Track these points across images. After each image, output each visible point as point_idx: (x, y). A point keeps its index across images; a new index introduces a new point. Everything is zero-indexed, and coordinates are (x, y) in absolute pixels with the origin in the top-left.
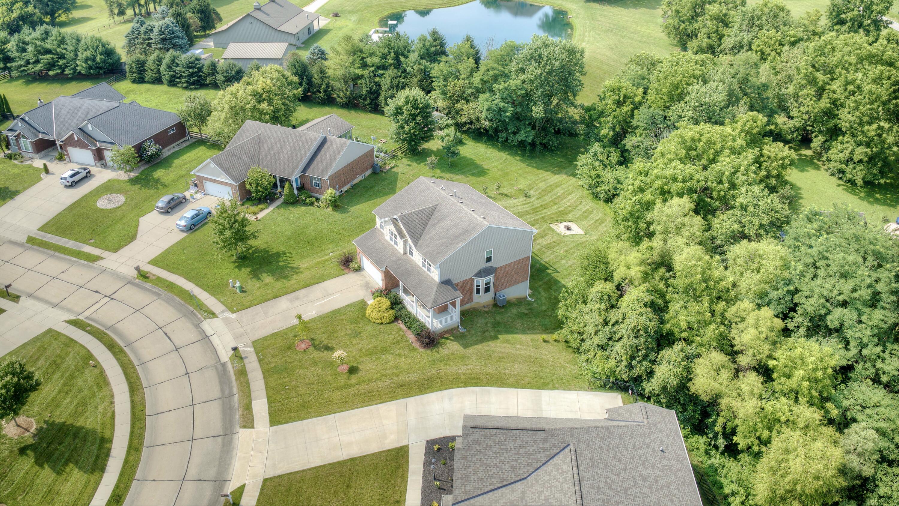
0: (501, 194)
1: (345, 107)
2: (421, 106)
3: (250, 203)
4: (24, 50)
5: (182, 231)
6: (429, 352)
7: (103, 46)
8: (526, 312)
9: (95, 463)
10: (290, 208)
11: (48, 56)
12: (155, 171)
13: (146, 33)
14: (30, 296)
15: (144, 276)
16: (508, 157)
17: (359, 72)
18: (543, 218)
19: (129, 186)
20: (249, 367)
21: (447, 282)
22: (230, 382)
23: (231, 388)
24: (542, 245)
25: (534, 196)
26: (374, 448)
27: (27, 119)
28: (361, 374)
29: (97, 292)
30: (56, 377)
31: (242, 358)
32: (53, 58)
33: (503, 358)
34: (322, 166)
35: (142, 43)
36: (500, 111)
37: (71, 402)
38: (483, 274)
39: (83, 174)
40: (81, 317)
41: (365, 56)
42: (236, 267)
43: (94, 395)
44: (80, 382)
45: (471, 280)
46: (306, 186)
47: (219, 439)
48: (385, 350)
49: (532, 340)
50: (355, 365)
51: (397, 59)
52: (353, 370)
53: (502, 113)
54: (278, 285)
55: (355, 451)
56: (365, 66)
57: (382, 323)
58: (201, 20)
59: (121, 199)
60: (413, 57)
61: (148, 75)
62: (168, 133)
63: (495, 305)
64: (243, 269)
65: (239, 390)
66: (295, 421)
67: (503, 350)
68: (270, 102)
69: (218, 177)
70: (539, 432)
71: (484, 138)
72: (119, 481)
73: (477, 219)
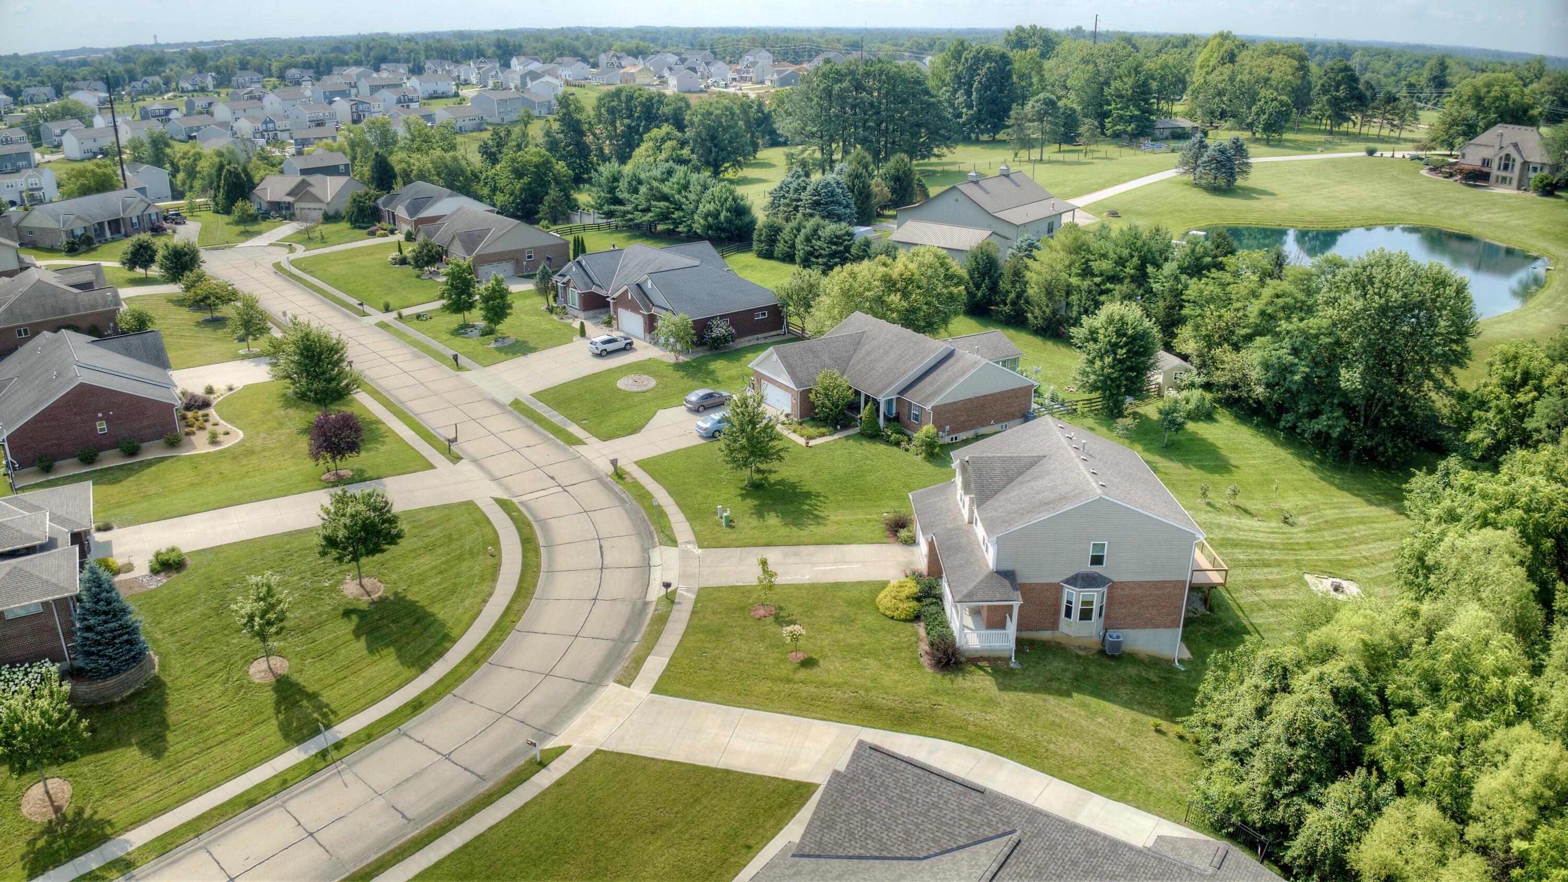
0: (1237, 507)
1: (1040, 334)
2: (1130, 332)
3: (812, 423)
4: (636, 191)
5: (702, 437)
6: (939, 676)
7: (734, 199)
8: (1156, 679)
9: (420, 658)
10: (864, 442)
11: (663, 204)
12: (715, 360)
13: (796, 190)
14: (475, 461)
15: (619, 475)
16: (1290, 457)
17: (1074, 281)
18: (1297, 561)
19: (670, 371)
20: (674, 614)
21: (1007, 575)
22: (640, 625)
23: (635, 633)
24: (1265, 598)
25: (1302, 525)
26: (768, 769)
27: (584, 263)
28: (816, 670)
29: (553, 478)
30: (440, 551)
31: (673, 602)
32: (668, 208)
33: (1060, 726)
34: (929, 390)
35: (788, 205)
36: (1285, 370)
37: (440, 584)
38: (1079, 582)
39: (621, 344)
40: (515, 500)
41: (1092, 257)
42: (741, 495)
43: (471, 585)
44: (464, 566)
45: (1058, 589)
46: (903, 418)
47: (580, 685)
48: (871, 653)
49: (1134, 721)
50: (815, 657)
51: (1142, 268)
52: (808, 663)
53: (1288, 375)
54: (783, 531)
55: (738, 763)
56: (1086, 272)
57: (892, 618)
58: (894, 191)
59: (652, 383)
60: (1169, 268)
61: (780, 248)
62: (753, 316)
63: (1102, 652)
64: (748, 500)
65: (644, 638)
66: (686, 698)
67: (1065, 715)
68: (905, 295)
69: (779, 376)
70: (973, 793)
71: (1256, 420)
72: (433, 688)
73: (1089, 484)
